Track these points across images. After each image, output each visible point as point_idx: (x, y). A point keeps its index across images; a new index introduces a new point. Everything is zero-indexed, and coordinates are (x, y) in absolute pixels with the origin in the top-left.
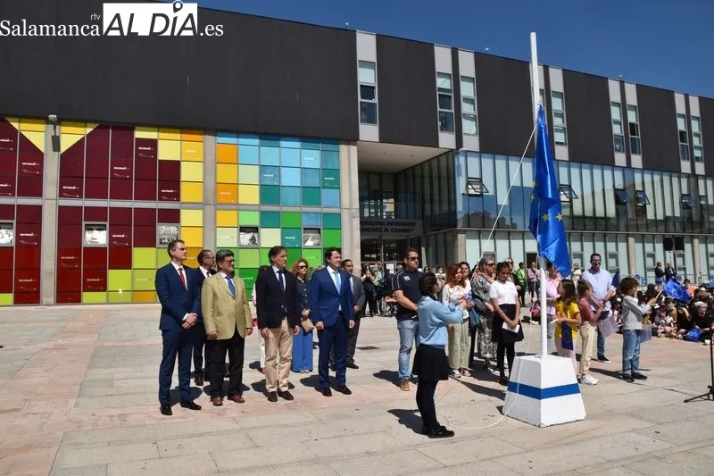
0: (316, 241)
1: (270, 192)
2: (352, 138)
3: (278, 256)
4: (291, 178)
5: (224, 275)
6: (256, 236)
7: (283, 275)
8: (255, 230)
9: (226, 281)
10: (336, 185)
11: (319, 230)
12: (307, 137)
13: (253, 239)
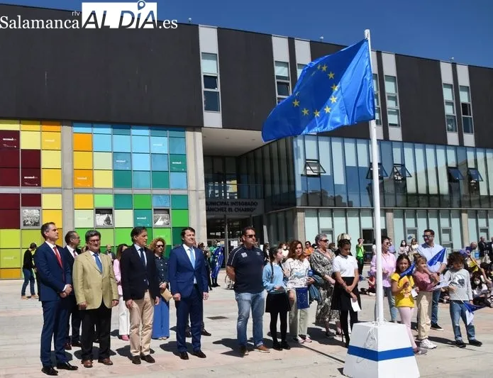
0: (166, 221)
1: (122, 177)
2: (197, 125)
3: (140, 236)
4: (141, 163)
5: (92, 253)
6: (110, 216)
7: (144, 252)
8: (110, 211)
9: (94, 257)
10: (183, 169)
11: (168, 211)
12: (156, 125)
13: (108, 220)
